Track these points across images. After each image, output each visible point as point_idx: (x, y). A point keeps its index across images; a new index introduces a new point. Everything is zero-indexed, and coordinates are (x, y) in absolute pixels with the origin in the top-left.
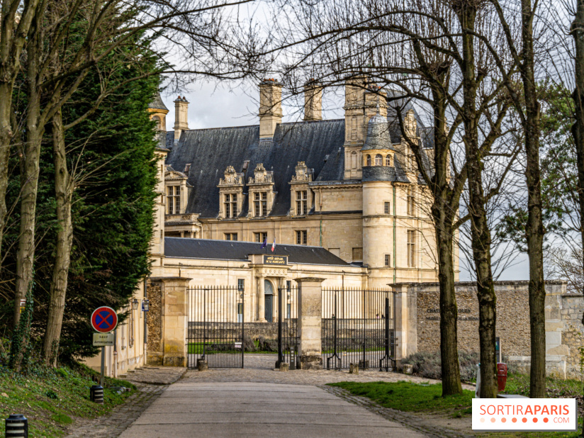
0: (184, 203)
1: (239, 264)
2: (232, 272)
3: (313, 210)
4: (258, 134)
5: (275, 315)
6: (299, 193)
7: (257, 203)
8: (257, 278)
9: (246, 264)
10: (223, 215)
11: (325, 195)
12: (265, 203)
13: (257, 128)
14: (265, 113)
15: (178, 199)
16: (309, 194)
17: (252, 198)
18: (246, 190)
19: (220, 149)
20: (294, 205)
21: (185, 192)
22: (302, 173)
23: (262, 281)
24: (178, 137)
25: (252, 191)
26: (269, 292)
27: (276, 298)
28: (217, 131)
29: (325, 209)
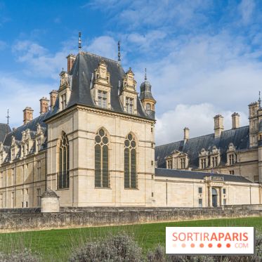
0: (187, 164)
1: (199, 180)
2: (195, 184)
3: (236, 162)
4: (214, 137)
5: (218, 204)
6: (230, 156)
7: (213, 162)
8: (208, 187)
9: (203, 181)
10: (201, 167)
11: (241, 155)
12: (216, 161)
13: (214, 134)
14: (217, 129)
15: (184, 163)
16: (235, 155)
17: (212, 160)
18: (209, 157)
19: (200, 144)
20: (228, 161)
21: (187, 160)
22: (232, 148)
23: (211, 188)
24: (185, 142)
25: (212, 157)
26: (215, 194)
27: (218, 197)
28: (199, 138)
29: (241, 161)
